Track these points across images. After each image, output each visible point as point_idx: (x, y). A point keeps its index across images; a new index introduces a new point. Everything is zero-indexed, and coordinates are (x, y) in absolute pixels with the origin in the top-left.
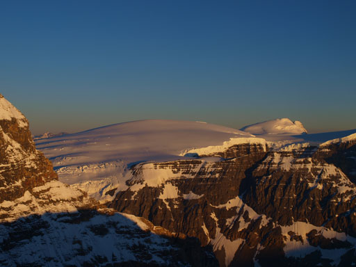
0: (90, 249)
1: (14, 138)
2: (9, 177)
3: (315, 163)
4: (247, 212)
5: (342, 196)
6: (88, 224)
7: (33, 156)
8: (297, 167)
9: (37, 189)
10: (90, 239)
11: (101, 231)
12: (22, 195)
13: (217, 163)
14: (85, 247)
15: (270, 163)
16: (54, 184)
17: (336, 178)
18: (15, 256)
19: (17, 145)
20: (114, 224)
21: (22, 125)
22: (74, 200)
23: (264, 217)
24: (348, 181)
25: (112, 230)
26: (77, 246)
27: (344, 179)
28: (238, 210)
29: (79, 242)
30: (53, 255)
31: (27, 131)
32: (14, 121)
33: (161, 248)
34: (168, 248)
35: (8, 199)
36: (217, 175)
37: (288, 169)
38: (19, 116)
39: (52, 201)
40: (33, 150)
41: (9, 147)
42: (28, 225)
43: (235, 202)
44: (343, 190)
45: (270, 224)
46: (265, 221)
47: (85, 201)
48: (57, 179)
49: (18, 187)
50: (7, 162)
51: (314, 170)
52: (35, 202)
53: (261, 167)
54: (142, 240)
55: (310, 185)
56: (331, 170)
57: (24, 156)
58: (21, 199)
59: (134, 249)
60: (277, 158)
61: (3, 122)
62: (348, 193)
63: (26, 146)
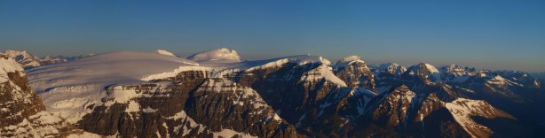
1: (17, 84)
2: (13, 109)
3: (238, 87)
4: (189, 122)
5: (256, 110)
7: (29, 95)
8: (226, 89)
9: (31, 117)
12: (22, 121)
13: (169, 87)
15: (207, 87)
16: (43, 113)
17: (252, 98)
19: (19, 89)
21: (22, 75)
22: (56, 124)
23: (201, 125)
24: (261, 100)
27: (258, 98)
28: (183, 121)
31: (26, 79)
32: (17, 73)
35: (13, 124)
36: (168, 95)
37: (219, 91)
38: (20, 69)
39: (41, 125)
40: (29, 91)
41: (14, 90)
43: (181, 115)
44: (257, 106)
45: (205, 131)
46: (202, 129)
47: (64, 125)
48: (45, 110)
49: (19, 116)
50: (12, 100)
51: (238, 92)
52: (30, 126)
53: (200, 89)
55: (235, 103)
56: (249, 91)
57: (23, 96)
58: (21, 124)
60: (211, 83)
61: (10, 75)
62: (261, 108)
63: (25, 88)
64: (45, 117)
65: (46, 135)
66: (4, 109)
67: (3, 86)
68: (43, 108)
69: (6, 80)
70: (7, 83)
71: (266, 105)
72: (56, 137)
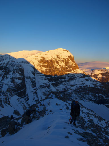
0: (85, 83)
2: (69, 67)
6: (85, 78)
7: (74, 64)
9: (75, 70)
10: (85, 82)
11: (87, 80)
12: (72, 71)
14: (84, 83)
16: (78, 70)
18: (70, 83)
19: (71, 61)
20: (90, 79)
21: (72, 57)
25: (89, 80)
26: (82, 83)
29: (83, 82)
30: (77, 84)
32: (71, 56)
33: (100, 85)
34: (101, 85)
35: (69, 72)
38: (72, 55)
40: (74, 62)
41: (70, 61)
42: (72, 77)
49: (71, 69)
50: (69, 64)
54: (95, 83)
59: (94, 84)
61: (69, 56)
63: (73, 61)
65: (79, 76)
66: (67, 67)
67: (66, 59)
68: (78, 68)
69: (68, 58)
70: (68, 59)
72: (82, 77)
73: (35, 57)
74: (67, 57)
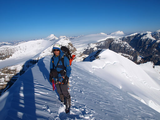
1: (70, 45)
5: (127, 48)
8: (119, 43)
9: (74, 53)
13: (104, 43)
15: (114, 42)
21: (71, 43)
22: (79, 54)
24: (129, 45)
27: (128, 44)
36: (104, 45)
37: (117, 43)
38: (71, 42)
41: (70, 47)
44: (128, 46)
47: (81, 54)
51: (122, 43)
53: (112, 43)
55: (122, 46)
56: (125, 43)
57: (72, 48)
60: (115, 41)
61: (69, 43)
62: (129, 47)
63: (72, 46)
64: (77, 52)
65: (77, 56)
68: (76, 50)
70: (68, 46)
71: (130, 46)
72: (80, 57)
73: (48, 50)
74: (68, 45)
